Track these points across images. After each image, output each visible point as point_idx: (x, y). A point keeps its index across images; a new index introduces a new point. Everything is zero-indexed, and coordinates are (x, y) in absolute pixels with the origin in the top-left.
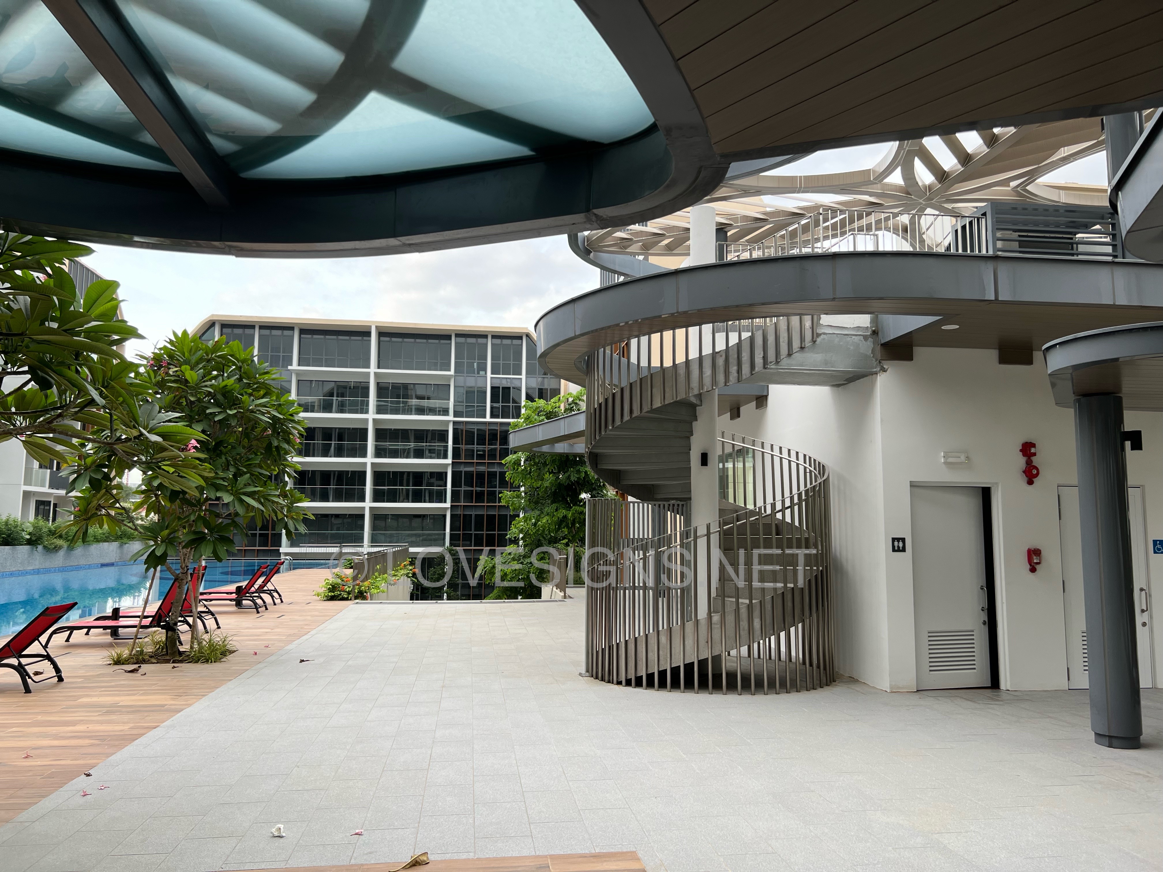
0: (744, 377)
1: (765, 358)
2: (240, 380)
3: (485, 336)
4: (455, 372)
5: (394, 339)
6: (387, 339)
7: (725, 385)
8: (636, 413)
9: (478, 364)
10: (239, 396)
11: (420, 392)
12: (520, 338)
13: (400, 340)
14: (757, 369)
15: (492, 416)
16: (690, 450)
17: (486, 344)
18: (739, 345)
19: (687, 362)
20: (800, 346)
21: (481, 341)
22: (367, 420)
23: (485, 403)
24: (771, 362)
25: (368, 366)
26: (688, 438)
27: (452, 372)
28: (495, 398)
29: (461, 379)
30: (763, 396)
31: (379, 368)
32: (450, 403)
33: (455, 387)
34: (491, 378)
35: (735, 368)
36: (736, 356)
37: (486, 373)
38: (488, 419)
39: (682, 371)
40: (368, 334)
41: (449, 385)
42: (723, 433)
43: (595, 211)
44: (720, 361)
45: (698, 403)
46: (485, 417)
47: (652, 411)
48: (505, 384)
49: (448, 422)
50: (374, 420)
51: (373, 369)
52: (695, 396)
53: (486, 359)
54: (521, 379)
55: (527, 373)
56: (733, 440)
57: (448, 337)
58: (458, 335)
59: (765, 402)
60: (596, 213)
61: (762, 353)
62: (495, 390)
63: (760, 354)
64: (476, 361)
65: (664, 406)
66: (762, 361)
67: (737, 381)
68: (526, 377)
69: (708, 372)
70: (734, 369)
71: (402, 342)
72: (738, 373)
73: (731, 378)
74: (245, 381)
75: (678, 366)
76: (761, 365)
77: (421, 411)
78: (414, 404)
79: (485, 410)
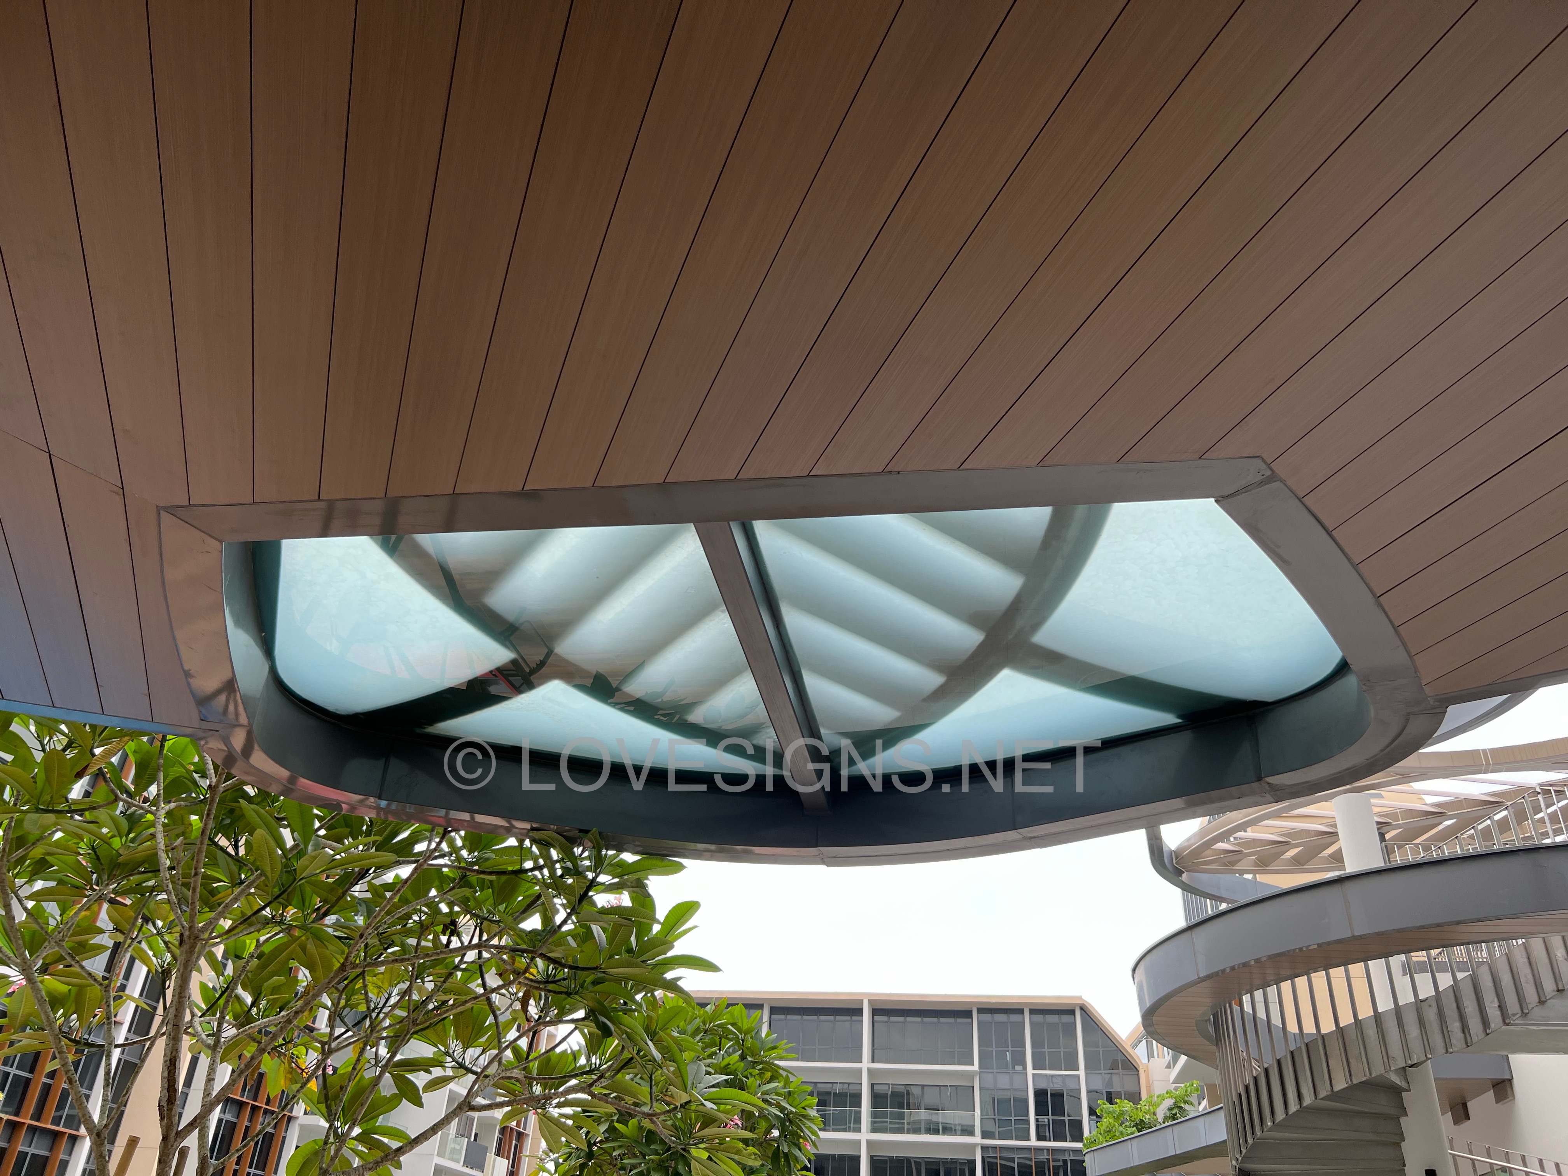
0: (1475, 1039)
1: (1502, 1007)
2: (743, 1058)
3: (1021, 1011)
4: (980, 1067)
5: (893, 1019)
6: (885, 1018)
7: (1447, 1052)
8: (1308, 1100)
9: (1013, 1053)
10: (744, 1079)
11: (930, 1097)
12: (1072, 1012)
13: (901, 1019)
14: (1492, 1025)
15: (1040, 1138)
16: (1404, 1165)
17: (1023, 1024)
18: (1455, 989)
19: (1377, 1016)
20: (1556, 989)
21: (1014, 1018)
22: (858, 1143)
23: (1028, 1115)
24: (1514, 1015)
25: (860, 1060)
26: (1398, 1145)
27: (976, 1067)
28: (1041, 1109)
29: (989, 1077)
30: (1503, 1081)
31: (873, 1061)
32: (976, 1115)
33: (981, 1089)
34: (1034, 1075)
35: (1457, 1024)
36: (1454, 1005)
37: (1025, 1068)
38: (1033, 1142)
39: (1371, 1032)
40: (859, 1012)
41: (973, 1087)
42: (1451, 1141)
43: (1270, 780)
44: (1431, 1014)
45: (1404, 1085)
46: (1028, 1139)
47: (1334, 1096)
48: (1057, 1086)
49: (973, 1146)
50: (869, 1142)
51: (866, 1064)
52: (1397, 1071)
53: (1024, 1046)
54: (1078, 1076)
55: (1087, 1067)
56: (1471, 1153)
57: (968, 1014)
58: (981, 1011)
59: (1509, 1090)
60: (1270, 782)
61: (1496, 1000)
62: (1040, 1094)
63: (1492, 1002)
64: (1010, 1049)
65: (1352, 1088)
66: (1499, 1013)
67: (1464, 1046)
68: (1086, 1074)
69: (1413, 1031)
70: (1455, 1026)
71: (902, 1022)
72: (1464, 1032)
73: (1454, 1041)
74: (749, 1059)
75: (1362, 1022)
76: (1499, 1019)
77: (933, 1129)
78: (923, 1117)
79: (1028, 1130)
